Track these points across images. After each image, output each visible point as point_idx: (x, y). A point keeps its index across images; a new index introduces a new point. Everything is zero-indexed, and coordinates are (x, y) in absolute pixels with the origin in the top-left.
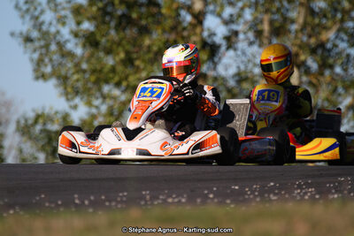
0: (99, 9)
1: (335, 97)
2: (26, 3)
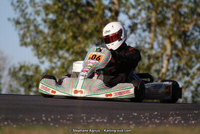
0: (59, 7)
1: (190, 63)
2: (18, 2)
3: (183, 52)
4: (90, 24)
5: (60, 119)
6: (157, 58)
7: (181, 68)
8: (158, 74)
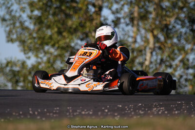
0: (43, 4)
1: (173, 55)
3: (166, 45)
4: (74, 20)
5: (47, 112)
6: (141, 51)
7: (164, 61)
8: (142, 67)
